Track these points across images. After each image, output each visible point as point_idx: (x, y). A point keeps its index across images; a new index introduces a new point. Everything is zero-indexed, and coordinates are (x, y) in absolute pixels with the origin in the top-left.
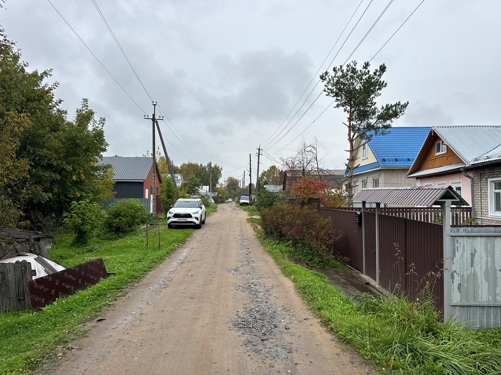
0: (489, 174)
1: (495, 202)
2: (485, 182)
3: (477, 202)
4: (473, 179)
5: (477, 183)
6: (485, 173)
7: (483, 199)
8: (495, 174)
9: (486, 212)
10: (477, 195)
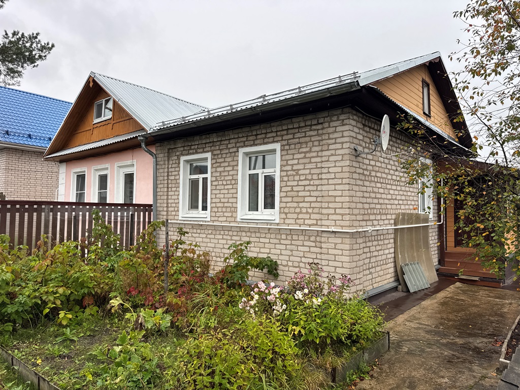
0: (182, 149)
1: (189, 196)
2: (176, 163)
3: (161, 196)
4: (156, 158)
5: (161, 165)
6: (175, 148)
7: (171, 191)
8: (193, 149)
9: (174, 211)
10: (161, 184)
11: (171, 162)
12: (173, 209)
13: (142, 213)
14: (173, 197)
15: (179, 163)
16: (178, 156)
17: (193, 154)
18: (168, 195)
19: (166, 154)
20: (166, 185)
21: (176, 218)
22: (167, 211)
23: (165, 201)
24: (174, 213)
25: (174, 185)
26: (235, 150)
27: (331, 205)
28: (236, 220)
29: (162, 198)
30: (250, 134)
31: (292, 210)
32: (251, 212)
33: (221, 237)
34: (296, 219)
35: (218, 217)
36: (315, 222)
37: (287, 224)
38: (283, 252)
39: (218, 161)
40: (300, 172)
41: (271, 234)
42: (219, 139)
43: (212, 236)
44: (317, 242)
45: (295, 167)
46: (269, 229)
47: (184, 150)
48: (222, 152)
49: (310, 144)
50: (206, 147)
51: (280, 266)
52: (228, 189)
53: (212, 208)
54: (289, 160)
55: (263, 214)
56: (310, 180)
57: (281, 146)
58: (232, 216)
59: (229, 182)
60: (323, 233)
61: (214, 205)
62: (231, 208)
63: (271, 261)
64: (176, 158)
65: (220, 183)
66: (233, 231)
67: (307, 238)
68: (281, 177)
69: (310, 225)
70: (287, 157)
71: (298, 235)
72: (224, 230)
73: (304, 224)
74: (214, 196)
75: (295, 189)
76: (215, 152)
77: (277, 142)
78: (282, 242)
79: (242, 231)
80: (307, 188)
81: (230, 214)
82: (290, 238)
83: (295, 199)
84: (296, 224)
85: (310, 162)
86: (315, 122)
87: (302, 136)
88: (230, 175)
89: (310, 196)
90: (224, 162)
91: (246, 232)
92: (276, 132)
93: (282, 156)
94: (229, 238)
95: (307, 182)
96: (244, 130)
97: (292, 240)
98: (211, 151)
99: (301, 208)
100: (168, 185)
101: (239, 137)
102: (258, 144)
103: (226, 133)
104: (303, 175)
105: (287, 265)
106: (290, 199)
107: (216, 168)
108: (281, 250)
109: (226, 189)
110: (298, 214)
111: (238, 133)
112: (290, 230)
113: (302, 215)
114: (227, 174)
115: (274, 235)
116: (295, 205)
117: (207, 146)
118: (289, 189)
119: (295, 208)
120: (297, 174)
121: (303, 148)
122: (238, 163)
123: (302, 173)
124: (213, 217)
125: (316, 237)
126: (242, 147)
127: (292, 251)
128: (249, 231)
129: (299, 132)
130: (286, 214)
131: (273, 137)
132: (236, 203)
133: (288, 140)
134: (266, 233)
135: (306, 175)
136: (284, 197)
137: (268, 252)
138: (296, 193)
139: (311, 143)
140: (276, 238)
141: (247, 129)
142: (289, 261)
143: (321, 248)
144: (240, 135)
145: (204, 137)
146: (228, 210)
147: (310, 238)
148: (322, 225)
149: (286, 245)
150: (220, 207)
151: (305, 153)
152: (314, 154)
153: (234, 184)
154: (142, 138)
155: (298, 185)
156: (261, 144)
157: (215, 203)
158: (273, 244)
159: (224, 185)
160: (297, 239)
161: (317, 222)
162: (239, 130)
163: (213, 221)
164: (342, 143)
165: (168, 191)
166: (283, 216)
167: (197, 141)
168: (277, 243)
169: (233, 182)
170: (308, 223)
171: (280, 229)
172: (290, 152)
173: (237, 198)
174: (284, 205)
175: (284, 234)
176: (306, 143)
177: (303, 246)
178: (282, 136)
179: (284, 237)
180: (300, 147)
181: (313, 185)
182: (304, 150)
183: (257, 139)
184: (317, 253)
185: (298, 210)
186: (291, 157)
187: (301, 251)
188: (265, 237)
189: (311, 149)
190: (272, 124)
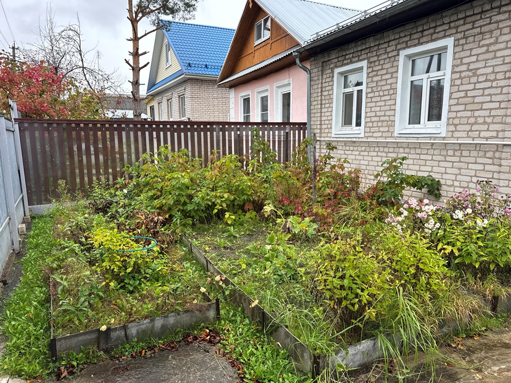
0: (336, 60)
1: (343, 111)
2: (330, 77)
3: (314, 113)
4: (310, 73)
5: (315, 81)
6: (329, 60)
7: (325, 108)
8: (348, 59)
9: (328, 128)
10: (315, 101)
11: (325, 77)
12: (326, 126)
13: (297, 131)
14: (326, 114)
15: (333, 76)
16: (332, 68)
17: (348, 64)
18: (321, 112)
19: (320, 69)
20: (319, 102)
21: (329, 135)
22: (321, 129)
23: (319, 119)
24: (327, 131)
25: (327, 101)
26: (395, 53)
28: (393, 136)
29: (315, 116)
30: (415, 31)
31: (464, 121)
32: (411, 126)
33: (375, 154)
34: (468, 131)
35: (373, 132)
36: (494, 134)
37: (455, 138)
38: (449, 171)
39: (375, 69)
40: (479, 72)
41: (434, 149)
42: (377, 43)
43: (366, 153)
44: (496, 158)
45: (472, 66)
46: (433, 144)
47: (338, 61)
48: (379, 59)
49: (497, 33)
50: (361, 55)
51: (443, 186)
52: (385, 101)
53: (366, 123)
54: (465, 57)
55: (426, 127)
56: (492, 81)
57: (455, 40)
58: (388, 131)
59: (386, 93)
60: (504, 147)
61: (369, 120)
62: (388, 121)
63: (433, 180)
64: (330, 71)
65: (377, 94)
66: (389, 148)
67: (481, 154)
68: (451, 81)
69: (487, 139)
70: (462, 54)
71: (470, 151)
72: (379, 147)
73: (479, 137)
74: (368, 110)
75: (470, 94)
76: (372, 60)
77: (449, 36)
78: (448, 158)
79: (399, 147)
80: (487, 92)
81: (386, 129)
82: (459, 154)
83: (469, 107)
84: (468, 137)
85: (495, 57)
87: (485, 23)
88: (388, 84)
89: (491, 101)
90: (382, 69)
91: (403, 148)
92: (449, 23)
93: (455, 53)
94: (384, 155)
95: (489, 84)
96: (407, 27)
97: (461, 156)
98: (367, 58)
99: (476, 118)
100: (321, 102)
101: (400, 37)
102: (424, 42)
103: (385, 34)
104: (482, 75)
105: (453, 185)
106: (462, 108)
107: (372, 77)
108: (446, 168)
109: (383, 101)
110: (472, 124)
111: (400, 33)
112: (460, 144)
113: (477, 126)
114: (385, 83)
115: (439, 150)
116: (469, 114)
117: (363, 53)
118: (462, 94)
119: (469, 118)
120: (475, 75)
121: (485, 39)
122: (398, 69)
123: (482, 73)
124: (367, 132)
125: (494, 152)
126: (404, 48)
127: (460, 169)
128: (408, 147)
129: (481, 18)
130: (456, 125)
131: (445, 30)
132: (394, 116)
133: (464, 31)
134: (428, 149)
135: (487, 74)
136: (455, 105)
137: (430, 170)
138: (471, 99)
139: (499, 31)
140: (440, 155)
141: (411, 25)
142: (456, 180)
143: (500, 165)
144: (402, 35)
145: (359, 43)
146: (385, 124)
147: (485, 154)
148: (504, 138)
149: (453, 162)
150: (375, 121)
151: (488, 45)
152: (502, 46)
153: (392, 94)
154: (296, 54)
155: (474, 89)
156: (427, 42)
157: (370, 117)
158: (436, 161)
159: (381, 96)
160: (468, 155)
161: (498, 135)
162: (402, 28)
163: (367, 137)
165: (321, 108)
166: (452, 128)
167: (352, 49)
168: (441, 160)
169: (391, 91)
170: (486, 136)
171: (446, 144)
172: (466, 47)
173: (395, 110)
174: (453, 115)
175: (451, 149)
176: (491, 32)
177: (476, 163)
178: (457, 27)
179: (450, 153)
180: (481, 38)
181: (496, 87)
182: (487, 42)
183: (422, 36)
184: (493, 172)
185: (472, 120)
186: (468, 53)
187: (472, 169)
188: (427, 154)
189: (497, 39)
190: (444, 14)
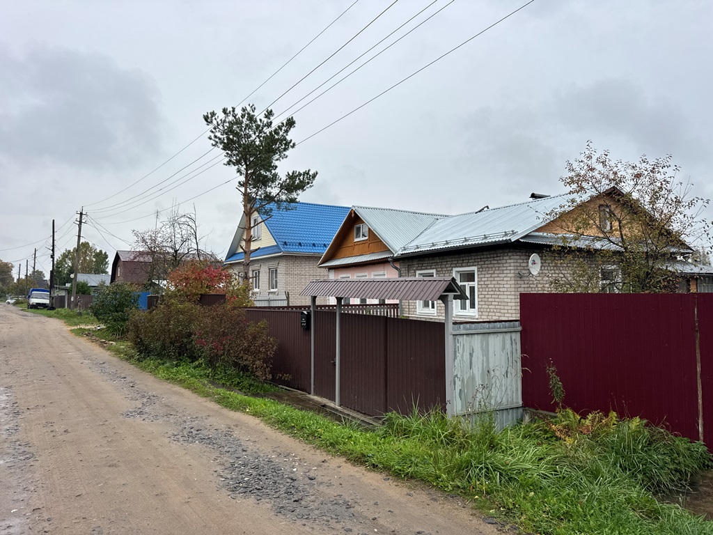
0: (417, 266)
2: (413, 275)
4: (400, 271)
5: (404, 276)
6: (413, 265)
8: (424, 267)
9: (414, 308)
11: (410, 275)
12: (412, 307)
13: (392, 309)
15: (416, 275)
16: (415, 270)
17: (424, 269)
19: (407, 269)
21: (415, 313)
22: (409, 308)
23: (407, 301)
24: (413, 310)
26: (450, 268)
27: (506, 308)
30: (459, 259)
31: (485, 310)
32: (462, 311)
34: (487, 316)
35: (442, 313)
36: (497, 318)
37: (482, 319)
39: (441, 275)
40: (489, 286)
42: (440, 262)
45: (486, 283)
47: (419, 267)
48: (442, 270)
49: (494, 269)
50: (432, 266)
53: (438, 307)
54: (483, 278)
55: (469, 312)
56: (494, 291)
57: (478, 268)
61: (439, 305)
64: (413, 271)
68: (478, 288)
70: (481, 276)
73: (492, 319)
75: (486, 296)
76: (438, 270)
77: (475, 265)
80: (493, 296)
83: (487, 303)
85: (494, 280)
86: (495, 256)
87: (489, 263)
89: (495, 301)
90: (444, 276)
92: (475, 259)
93: (478, 275)
95: (493, 293)
96: (455, 257)
98: (436, 268)
99: (490, 309)
101: (452, 261)
102: (464, 266)
103: (445, 258)
104: (490, 288)
106: (483, 303)
113: (491, 313)
116: (487, 307)
118: (483, 296)
120: (487, 287)
124: (439, 313)
126: (455, 267)
129: (487, 260)
130: (482, 312)
131: (473, 262)
133: (481, 265)
135: (492, 288)
136: (480, 301)
138: (487, 299)
141: (458, 256)
144: (454, 260)
145: (431, 259)
151: (491, 274)
152: (496, 275)
154: (391, 258)
155: (488, 294)
162: (452, 257)
163: (439, 316)
164: (510, 270)
166: (480, 313)
167: (426, 262)
172: (482, 273)
174: (480, 306)
176: (492, 268)
178: (478, 262)
180: (488, 270)
181: (496, 295)
182: (491, 272)
183: (464, 263)
185: (488, 310)
186: (483, 276)
189: (494, 272)
190: (471, 255)
